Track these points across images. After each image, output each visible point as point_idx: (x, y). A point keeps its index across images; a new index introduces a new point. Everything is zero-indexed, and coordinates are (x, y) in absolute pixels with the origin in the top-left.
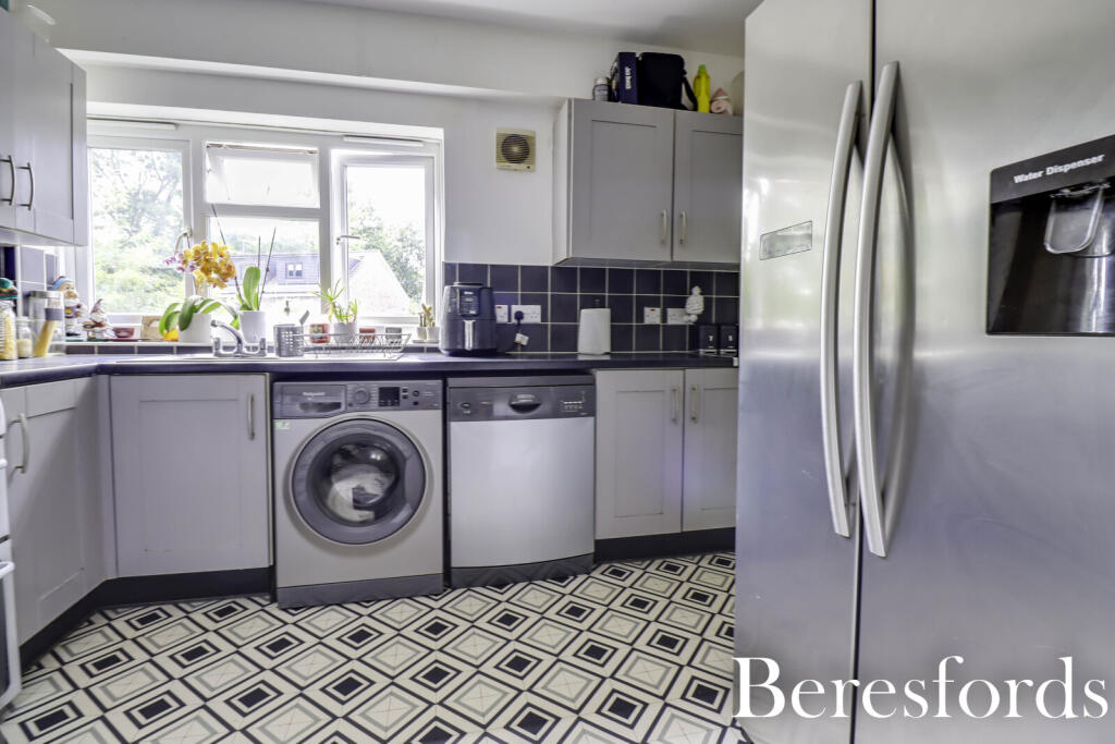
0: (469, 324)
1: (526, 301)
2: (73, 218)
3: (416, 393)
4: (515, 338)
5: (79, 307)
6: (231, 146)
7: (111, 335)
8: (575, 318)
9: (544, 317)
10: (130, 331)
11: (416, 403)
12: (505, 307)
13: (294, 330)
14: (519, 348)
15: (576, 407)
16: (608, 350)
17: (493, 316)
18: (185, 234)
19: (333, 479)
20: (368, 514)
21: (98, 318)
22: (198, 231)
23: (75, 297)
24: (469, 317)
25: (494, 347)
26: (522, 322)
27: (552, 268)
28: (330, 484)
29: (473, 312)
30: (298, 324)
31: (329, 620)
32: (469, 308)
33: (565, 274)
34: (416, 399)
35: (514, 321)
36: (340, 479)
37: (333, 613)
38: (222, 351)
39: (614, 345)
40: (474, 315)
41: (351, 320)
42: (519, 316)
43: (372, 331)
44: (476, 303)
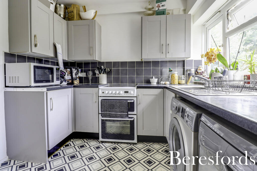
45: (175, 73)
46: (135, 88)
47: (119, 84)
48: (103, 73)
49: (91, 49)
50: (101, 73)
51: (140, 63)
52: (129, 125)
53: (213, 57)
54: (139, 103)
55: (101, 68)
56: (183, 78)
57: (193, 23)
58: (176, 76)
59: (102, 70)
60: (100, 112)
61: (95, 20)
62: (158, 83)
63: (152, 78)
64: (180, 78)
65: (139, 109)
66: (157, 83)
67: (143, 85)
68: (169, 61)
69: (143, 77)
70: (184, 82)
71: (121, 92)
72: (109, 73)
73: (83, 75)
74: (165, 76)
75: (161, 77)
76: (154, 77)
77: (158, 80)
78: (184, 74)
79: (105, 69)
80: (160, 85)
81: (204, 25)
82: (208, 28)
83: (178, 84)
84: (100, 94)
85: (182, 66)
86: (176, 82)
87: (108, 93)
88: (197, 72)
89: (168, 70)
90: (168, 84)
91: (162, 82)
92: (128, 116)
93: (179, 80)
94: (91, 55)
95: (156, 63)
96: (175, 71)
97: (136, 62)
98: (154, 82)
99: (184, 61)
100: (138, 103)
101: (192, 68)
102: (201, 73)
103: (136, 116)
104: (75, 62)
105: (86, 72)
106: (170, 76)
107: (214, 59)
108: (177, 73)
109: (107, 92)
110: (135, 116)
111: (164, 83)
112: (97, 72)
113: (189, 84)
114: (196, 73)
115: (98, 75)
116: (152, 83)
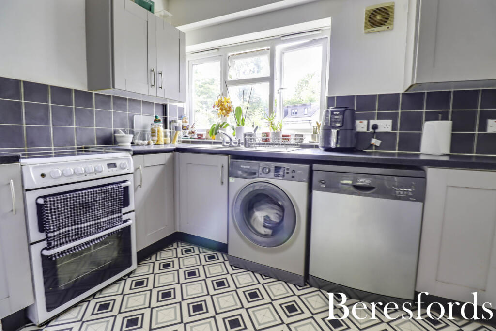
0: (334, 132)
1: (380, 117)
2: (180, 91)
3: (294, 171)
4: (370, 140)
5: (188, 126)
6: (237, 54)
7: (196, 136)
8: (420, 128)
9: (394, 127)
10: (202, 135)
11: (293, 177)
12: (365, 122)
13: (251, 135)
14: (374, 147)
15: (406, 193)
16: (448, 152)
17: (353, 127)
18: (220, 95)
19: (255, 210)
20: (269, 231)
21: (193, 130)
22: (225, 93)
23: (187, 122)
24: (334, 127)
25: (353, 146)
26: (377, 131)
27: (403, 94)
28: (254, 212)
29: (338, 125)
30: (253, 133)
31: (245, 279)
32: (336, 122)
33: (413, 97)
34: (293, 175)
35: (371, 130)
36: (258, 210)
37: (248, 276)
38: (225, 144)
39: (453, 148)
40: (339, 127)
41: (279, 130)
42: (375, 127)
43: (288, 136)
44: (341, 119)
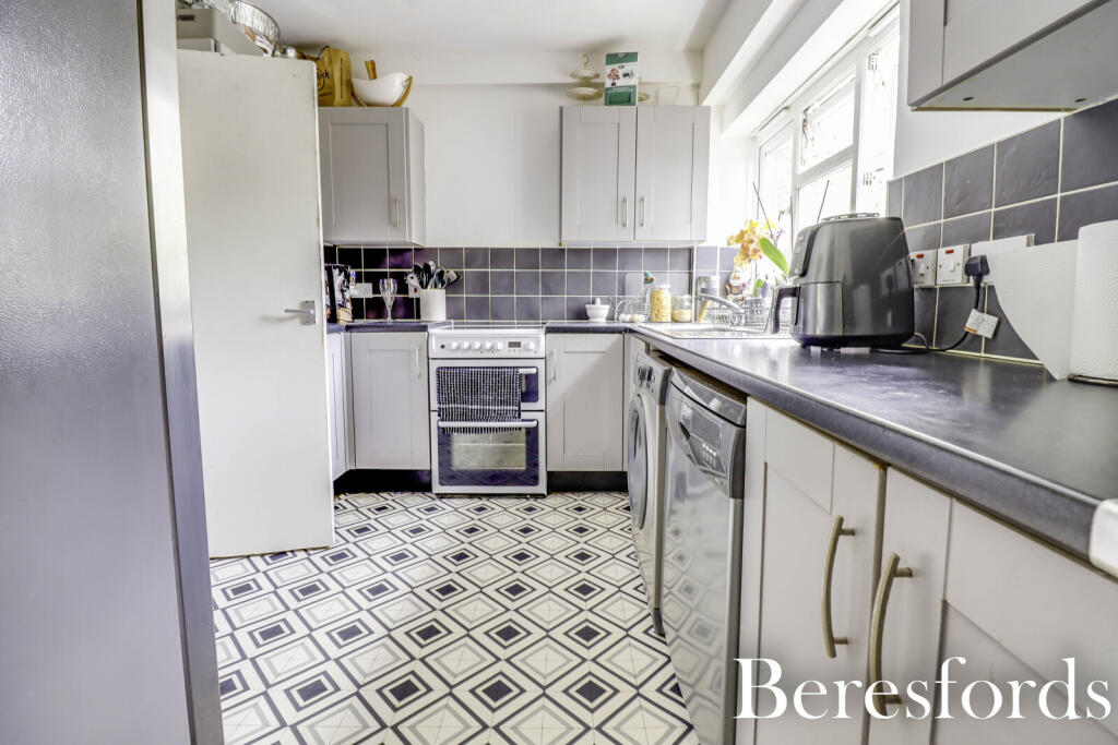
23: (739, 278)
45: (662, 286)
46: (541, 333)
47: (488, 323)
48: (436, 287)
49: (394, 206)
50: (427, 284)
51: (556, 255)
52: (524, 445)
53: (752, 247)
54: (552, 376)
55: (427, 267)
56: (687, 304)
57: (722, 131)
58: (666, 297)
59: (431, 276)
60: (435, 405)
61: (407, 110)
62: (611, 318)
63: (593, 303)
64: (676, 304)
65: (551, 394)
66: (607, 319)
67: (566, 325)
68: (647, 250)
69: (564, 299)
70: (688, 314)
71: (500, 345)
72: (452, 286)
73: (363, 291)
74: (633, 296)
75: (619, 300)
76: (598, 301)
77: (610, 310)
78: (690, 292)
79: (441, 275)
80: (616, 325)
81: (754, 138)
82: (764, 151)
83: (669, 320)
84: (435, 350)
85: (687, 266)
86: (666, 314)
87: (458, 348)
88: (730, 286)
89: (643, 278)
90: (640, 321)
91: (623, 316)
92: (520, 415)
93: (673, 309)
94: (395, 225)
95: (606, 255)
96: (664, 281)
97: (543, 249)
98: (600, 313)
99: (690, 250)
100: (550, 376)
101: (715, 274)
102: (738, 287)
103: (543, 414)
104: (335, 246)
105: (375, 280)
106: (648, 297)
107: (755, 251)
108: (669, 288)
109: (455, 345)
110: (540, 416)
111: (628, 317)
112: (413, 281)
113: (702, 321)
114: (728, 288)
115: (416, 290)
116: (594, 317)
